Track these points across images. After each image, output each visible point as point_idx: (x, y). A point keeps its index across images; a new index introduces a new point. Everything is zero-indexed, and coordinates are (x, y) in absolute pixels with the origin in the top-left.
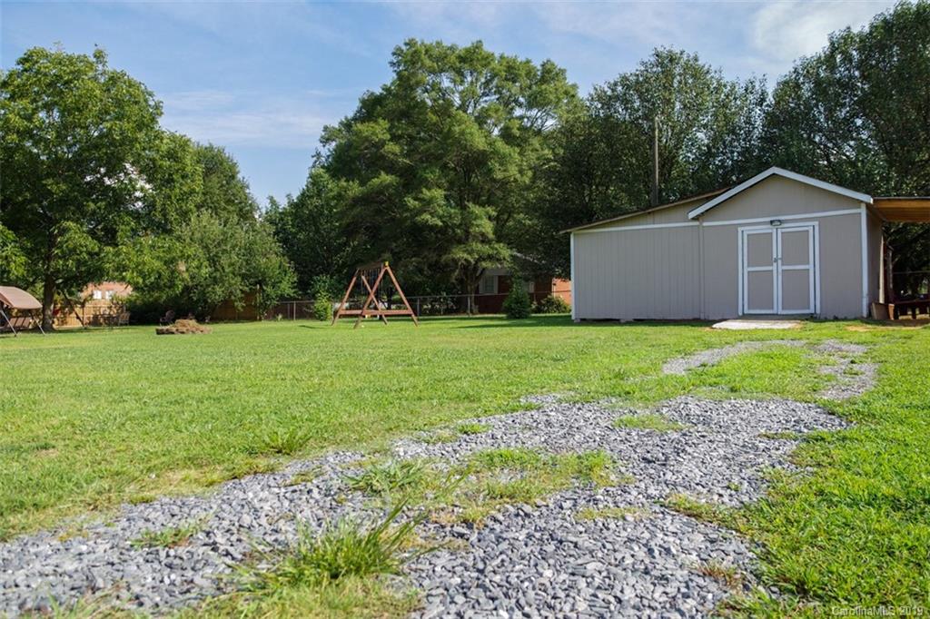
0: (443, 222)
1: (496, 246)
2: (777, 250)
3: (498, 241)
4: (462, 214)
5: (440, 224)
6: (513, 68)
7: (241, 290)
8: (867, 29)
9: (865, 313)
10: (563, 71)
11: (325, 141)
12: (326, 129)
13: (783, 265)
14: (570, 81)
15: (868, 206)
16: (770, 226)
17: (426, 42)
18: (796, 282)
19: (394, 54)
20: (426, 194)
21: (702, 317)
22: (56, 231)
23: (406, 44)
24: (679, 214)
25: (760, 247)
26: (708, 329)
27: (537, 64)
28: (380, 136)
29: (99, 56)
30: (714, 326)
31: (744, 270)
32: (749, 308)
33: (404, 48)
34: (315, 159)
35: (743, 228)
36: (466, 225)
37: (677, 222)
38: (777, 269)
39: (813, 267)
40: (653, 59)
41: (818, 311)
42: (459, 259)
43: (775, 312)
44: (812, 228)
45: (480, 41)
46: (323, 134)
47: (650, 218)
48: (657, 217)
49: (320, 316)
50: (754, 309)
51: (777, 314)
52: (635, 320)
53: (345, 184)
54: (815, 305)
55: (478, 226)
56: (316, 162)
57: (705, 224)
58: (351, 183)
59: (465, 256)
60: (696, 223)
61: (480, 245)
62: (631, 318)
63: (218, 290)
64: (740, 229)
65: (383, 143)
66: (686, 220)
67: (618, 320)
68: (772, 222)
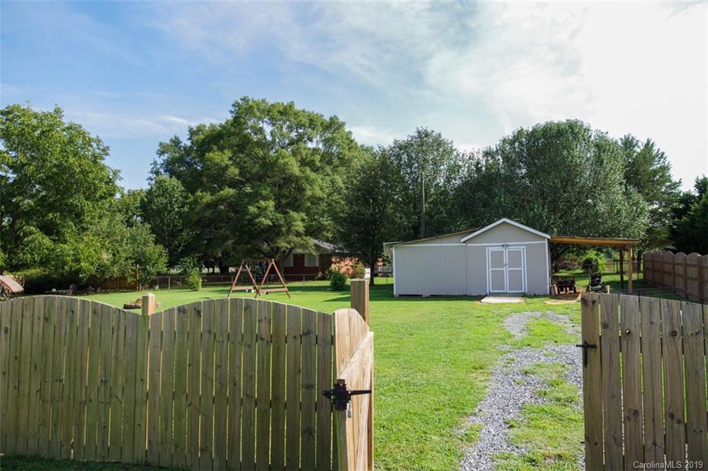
0: (272, 222)
1: (305, 238)
2: (506, 259)
3: (306, 235)
4: (284, 218)
5: (271, 224)
6: (313, 121)
7: (132, 269)
8: (531, 130)
9: (548, 293)
10: (344, 124)
11: (161, 153)
12: (161, 144)
13: (509, 267)
14: (347, 129)
15: (548, 239)
16: (501, 247)
17: (255, 99)
18: (516, 276)
19: (233, 105)
20: (263, 203)
21: (468, 294)
22: (22, 234)
23: (241, 99)
24: (455, 239)
25: (497, 257)
26: (479, 303)
27: (327, 118)
28: (226, 162)
29: (58, 111)
30: (483, 301)
31: (489, 270)
32: (493, 289)
33: (240, 102)
34: (153, 166)
35: (489, 248)
36: (289, 224)
37: (453, 243)
38: (506, 270)
39: (523, 269)
40: (416, 134)
41: (526, 291)
42: (282, 247)
43: (505, 291)
44: (523, 250)
45: (293, 102)
46: (159, 148)
47: (439, 240)
48: (443, 240)
49: (194, 287)
50: (495, 289)
51: (506, 293)
52: (431, 295)
53: (201, 194)
54: (525, 289)
55: (296, 226)
56: (153, 168)
57: (469, 245)
58: (204, 193)
59: (286, 245)
60: (464, 244)
61: (294, 238)
62: (428, 295)
63: (116, 269)
64: (487, 249)
65: (227, 167)
66: (460, 242)
67: (421, 295)
68: (503, 246)
